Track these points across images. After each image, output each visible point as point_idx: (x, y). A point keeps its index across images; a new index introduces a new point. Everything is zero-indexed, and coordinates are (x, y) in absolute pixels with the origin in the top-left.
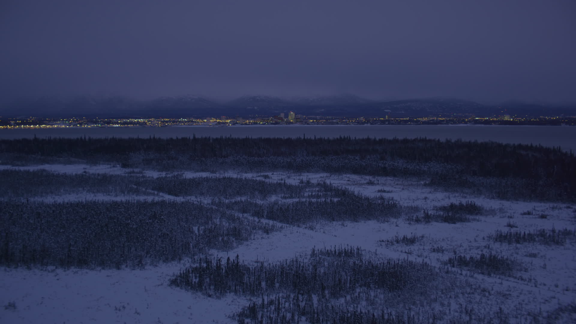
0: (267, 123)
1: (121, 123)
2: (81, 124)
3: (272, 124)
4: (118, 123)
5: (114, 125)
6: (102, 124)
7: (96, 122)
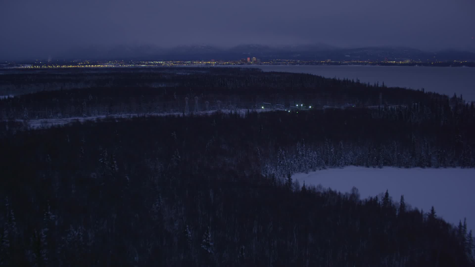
0: (236, 64)
1: (146, 64)
2: (122, 65)
3: (239, 64)
4: (144, 64)
5: (142, 65)
6: (134, 65)
7: (131, 64)
